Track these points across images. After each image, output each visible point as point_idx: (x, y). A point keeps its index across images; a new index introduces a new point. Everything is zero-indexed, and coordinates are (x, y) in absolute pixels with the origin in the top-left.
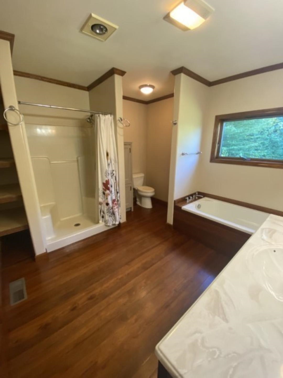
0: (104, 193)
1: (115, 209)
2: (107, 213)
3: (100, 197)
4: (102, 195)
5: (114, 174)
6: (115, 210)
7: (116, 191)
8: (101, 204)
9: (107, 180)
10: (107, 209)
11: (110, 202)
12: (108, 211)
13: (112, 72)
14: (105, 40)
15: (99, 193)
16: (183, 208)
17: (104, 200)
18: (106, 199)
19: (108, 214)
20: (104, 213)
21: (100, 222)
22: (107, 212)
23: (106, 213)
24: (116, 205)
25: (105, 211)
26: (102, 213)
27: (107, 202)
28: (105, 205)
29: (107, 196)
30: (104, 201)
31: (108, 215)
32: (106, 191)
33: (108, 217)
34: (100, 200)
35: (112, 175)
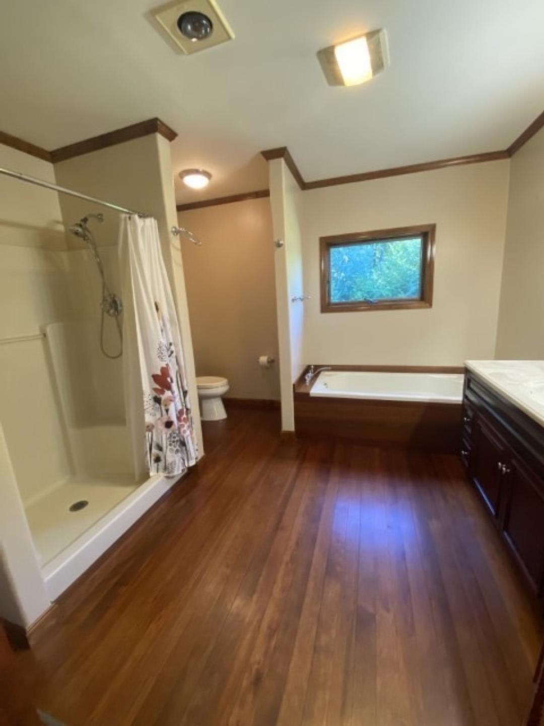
0: (157, 400)
1: (185, 432)
2: (170, 445)
3: (146, 412)
4: (153, 406)
5: (172, 352)
6: (185, 435)
7: (181, 390)
8: (150, 428)
9: (164, 366)
10: (168, 436)
11: (174, 418)
12: (173, 439)
13: (151, 127)
14: (190, 53)
15: (145, 403)
16: (312, 394)
17: (158, 415)
18: (164, 412)
19: (172, 447)
20: (160, 448)
21: (152, 473)
22: (168, 443)
23: (167, 447)
24: (186, 423)
25: (164, 444)
26: (154, 451)
27: (169, 418)
28: (161, 427)
29: (166, 405)
30: (159, 419)
31: (171, 450)
32: (162, 392)
33: (174, 454)
34: (149, 419)
35: (169, 353)
